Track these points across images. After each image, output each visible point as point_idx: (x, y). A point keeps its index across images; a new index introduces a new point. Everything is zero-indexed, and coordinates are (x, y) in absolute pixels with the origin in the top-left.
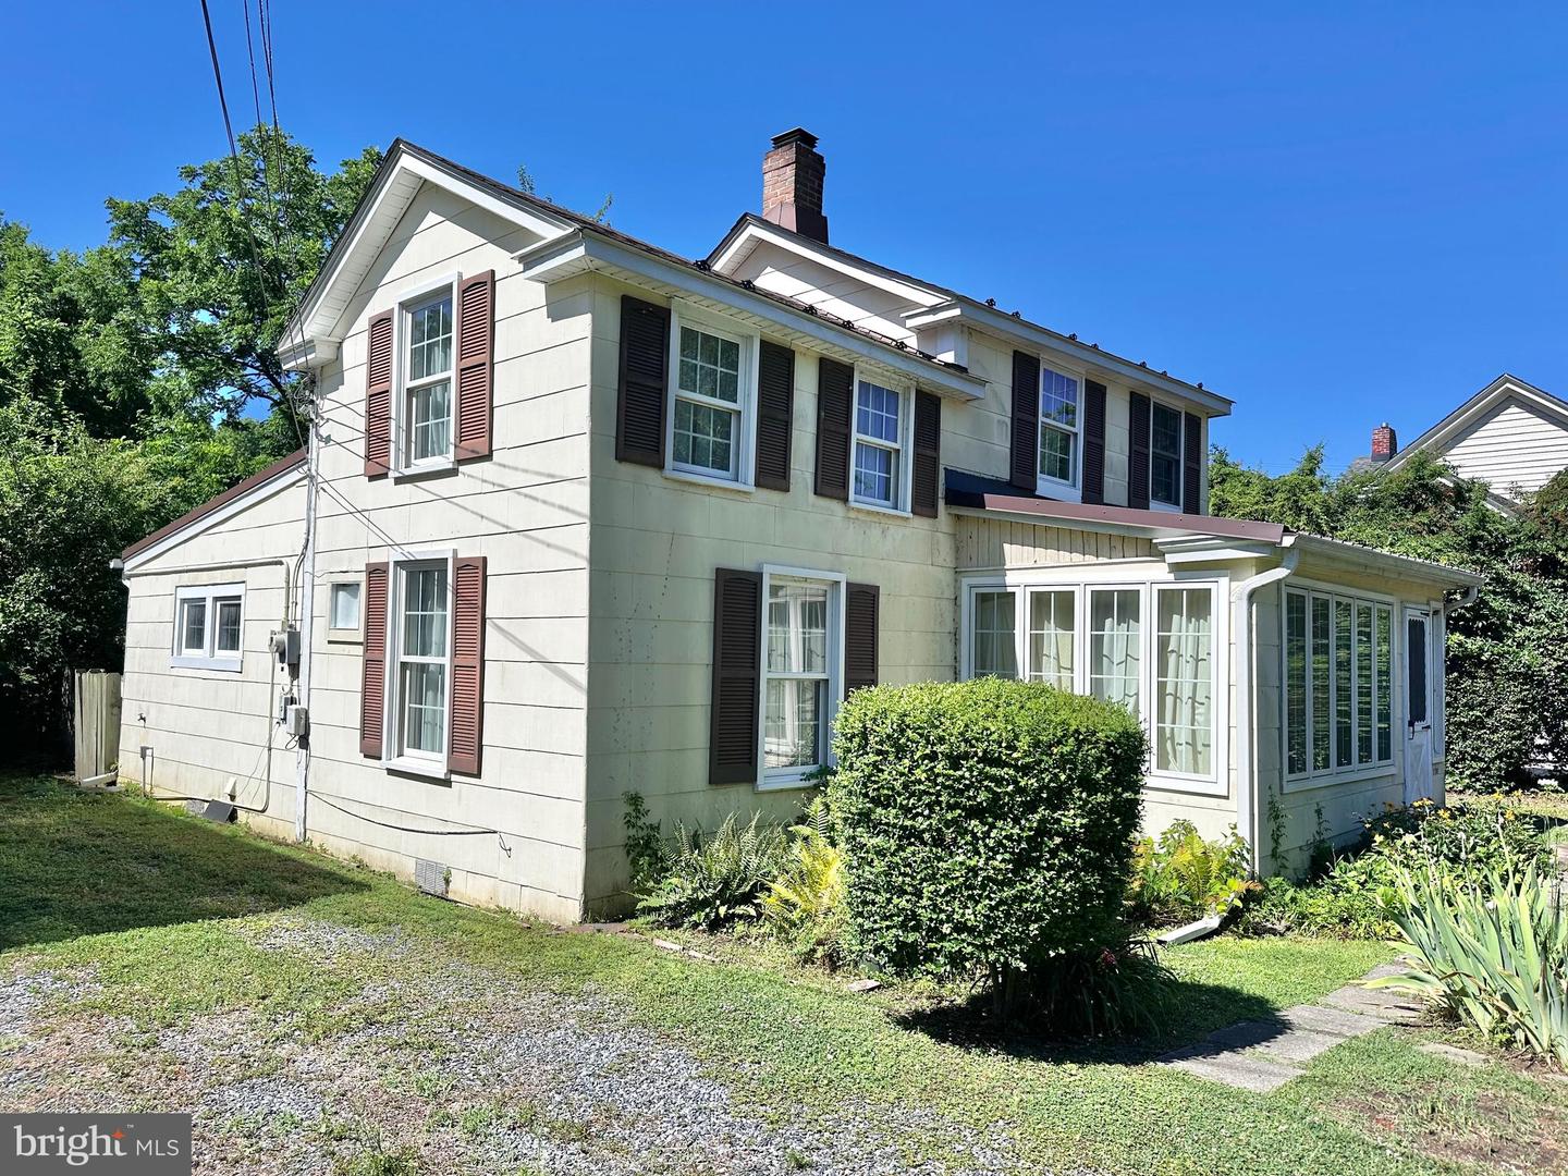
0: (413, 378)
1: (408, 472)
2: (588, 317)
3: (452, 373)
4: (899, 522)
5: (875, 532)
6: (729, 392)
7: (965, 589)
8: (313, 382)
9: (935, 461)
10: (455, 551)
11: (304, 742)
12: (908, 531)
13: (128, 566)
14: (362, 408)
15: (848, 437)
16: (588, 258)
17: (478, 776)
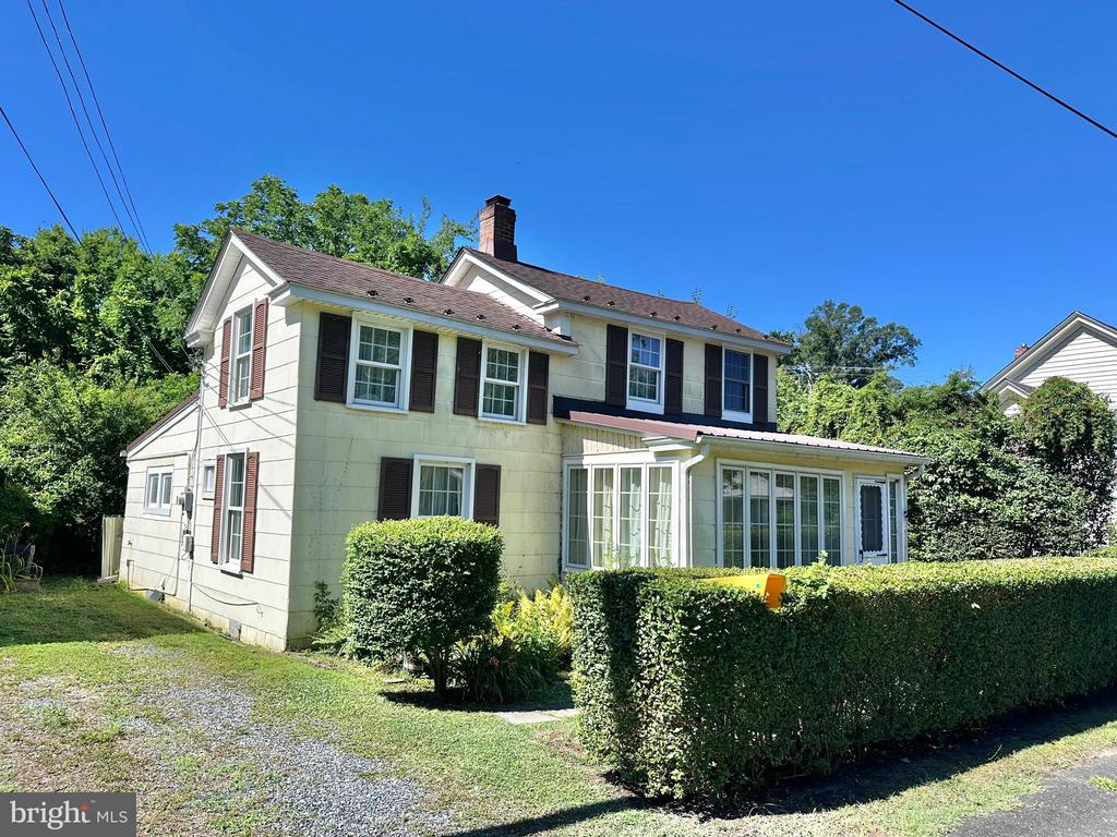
0: (240, 353)
1: (236, 404)
2: (299, 324)
3: (250, 353)
4: (518, 428)
5: (499, 434)
6: (394, 358)
7: (565, 467)
8: (202, 354)
9: (545, 392)
10: (248, 449)
11: (192, 557)
12: (524, 433)
13: (130, 454)
14: (219, 368)
15: (477, 381)
16: (293, 296)
17: (252, 573)
